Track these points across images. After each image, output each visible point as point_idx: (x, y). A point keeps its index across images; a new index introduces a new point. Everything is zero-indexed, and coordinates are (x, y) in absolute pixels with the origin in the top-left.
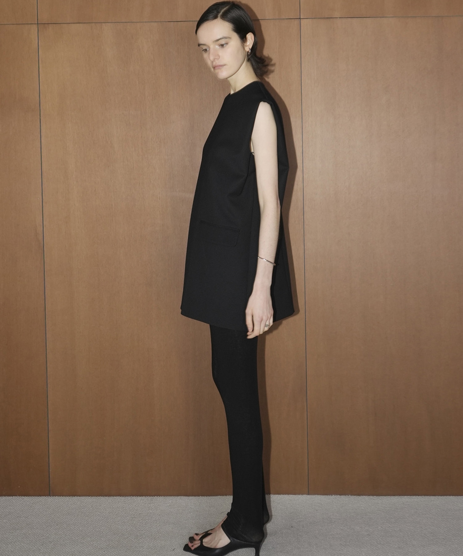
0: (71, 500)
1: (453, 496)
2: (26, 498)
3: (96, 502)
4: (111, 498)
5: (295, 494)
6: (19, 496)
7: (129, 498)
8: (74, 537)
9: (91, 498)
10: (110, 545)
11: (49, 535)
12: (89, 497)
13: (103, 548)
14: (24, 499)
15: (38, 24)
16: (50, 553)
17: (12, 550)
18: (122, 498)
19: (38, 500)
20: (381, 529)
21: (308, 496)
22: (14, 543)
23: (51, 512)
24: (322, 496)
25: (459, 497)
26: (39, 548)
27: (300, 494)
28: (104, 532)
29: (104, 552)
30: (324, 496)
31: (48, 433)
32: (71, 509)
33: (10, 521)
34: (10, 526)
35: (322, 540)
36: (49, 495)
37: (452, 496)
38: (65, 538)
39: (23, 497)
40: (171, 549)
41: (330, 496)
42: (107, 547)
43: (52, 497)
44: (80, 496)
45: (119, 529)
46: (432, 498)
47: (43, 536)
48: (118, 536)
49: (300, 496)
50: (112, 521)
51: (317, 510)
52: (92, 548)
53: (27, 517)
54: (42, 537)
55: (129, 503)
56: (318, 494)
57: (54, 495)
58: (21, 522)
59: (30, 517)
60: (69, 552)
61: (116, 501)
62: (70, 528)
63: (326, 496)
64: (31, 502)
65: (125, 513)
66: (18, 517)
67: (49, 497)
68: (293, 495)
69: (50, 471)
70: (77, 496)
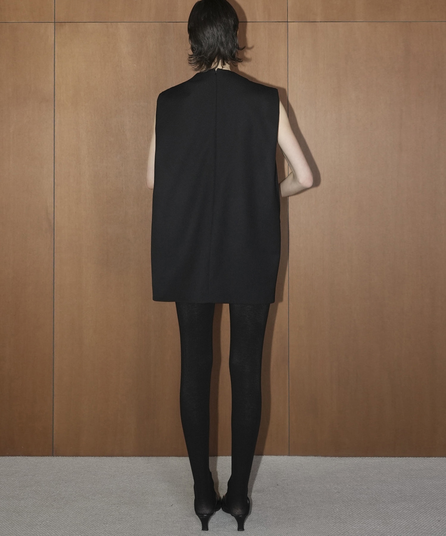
0: (74, 460)
1: (412, 457)
2: (30, 458)
3: (100, 462)
4: (114, 459)
5: (277, 455)
6: (22, 456)
7: (132, 458)
8: (85, 494)
9: (94, 458)
10: (122, 501)
11: (60, 492)
12: (92, 457)
13: (115, 503)
14: (27, 458)
15: (55, 22)
16: (63, 508)
17: (25, 505)
18: (125, 459)
19: (42, 460)
20: (349, 487)
21: (289, 457)
22: (26, 499)
23: (57, 471)
24: (301, 457)
25: (418, 458)
26: (52, 503)
27: (281, 455)
28: (113, 490)
29: (117, 507)
30: (303, 457)
31: (53, 398)
32: (76, 468)
33: (18, 479)
34: (18, 484)
35: (307, 497)
36: (53, 455)
37: (410, 458)
38: (75, 495)
39: (27, 457)
40: (169, 505)
41: (309, 457)
42: (119, 503)
43: (55, 457)
44: (83, 456)
45: (128, 487)
46: (393, 459)
47: (54, 493)
48: (128, 493)
49: (282, 457)
50: (120, 479)
51: (298, 470)
52: (105, 504)
53: (34, 476)
54: (52, 493)
55: (133, 463)
56: (298, 455)
57: (58, 455)
58: (29, 480)
59: (37, 475)
60: (82, 507)
61: (119, 461)
62: (79, 485)
63: (305, 457)
64: (35, 462)
65: (131, 472)
66: (25, 475)
67: (52, 457)
68: (275, 456)
69: (54, 433)
70: (80, 456)
